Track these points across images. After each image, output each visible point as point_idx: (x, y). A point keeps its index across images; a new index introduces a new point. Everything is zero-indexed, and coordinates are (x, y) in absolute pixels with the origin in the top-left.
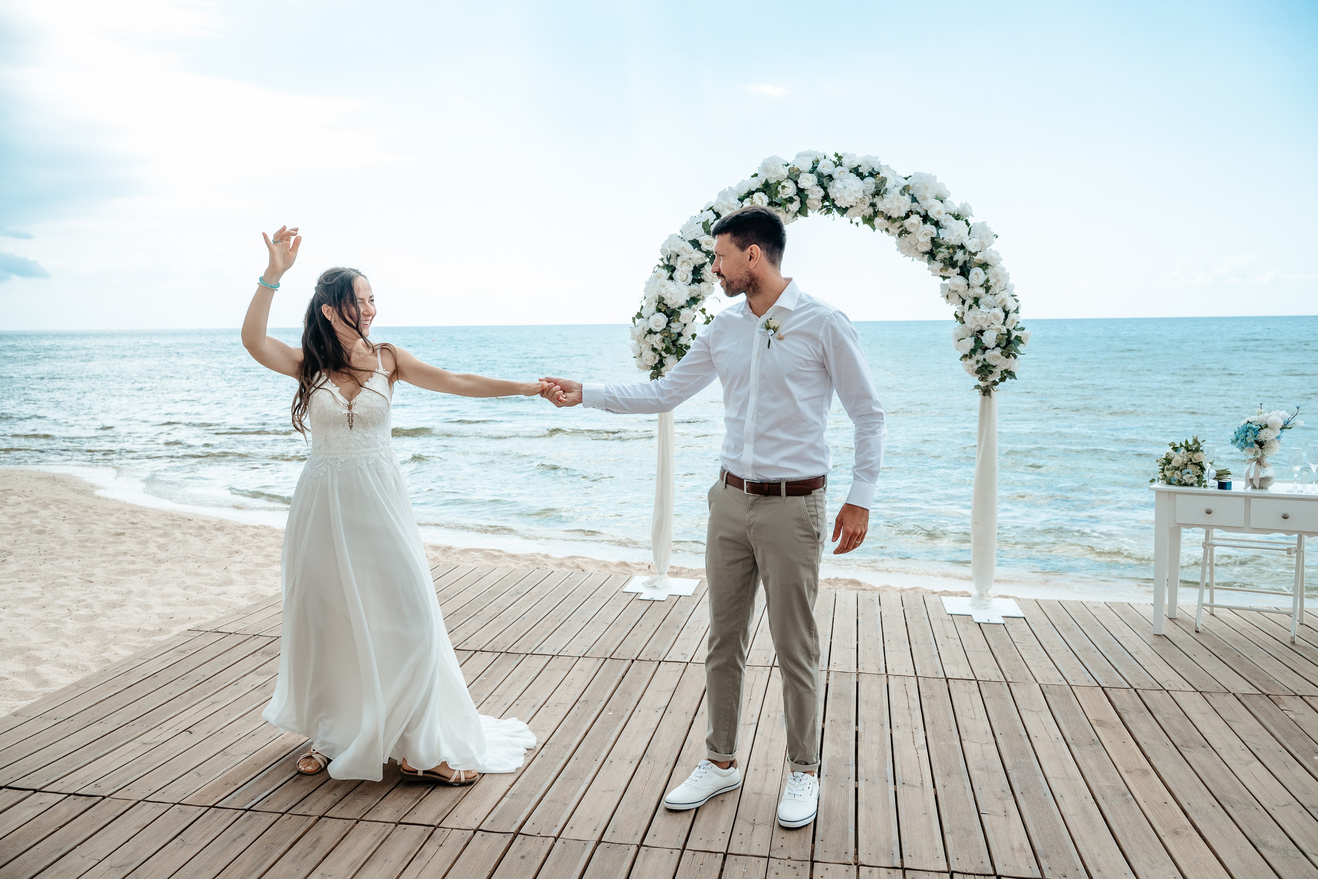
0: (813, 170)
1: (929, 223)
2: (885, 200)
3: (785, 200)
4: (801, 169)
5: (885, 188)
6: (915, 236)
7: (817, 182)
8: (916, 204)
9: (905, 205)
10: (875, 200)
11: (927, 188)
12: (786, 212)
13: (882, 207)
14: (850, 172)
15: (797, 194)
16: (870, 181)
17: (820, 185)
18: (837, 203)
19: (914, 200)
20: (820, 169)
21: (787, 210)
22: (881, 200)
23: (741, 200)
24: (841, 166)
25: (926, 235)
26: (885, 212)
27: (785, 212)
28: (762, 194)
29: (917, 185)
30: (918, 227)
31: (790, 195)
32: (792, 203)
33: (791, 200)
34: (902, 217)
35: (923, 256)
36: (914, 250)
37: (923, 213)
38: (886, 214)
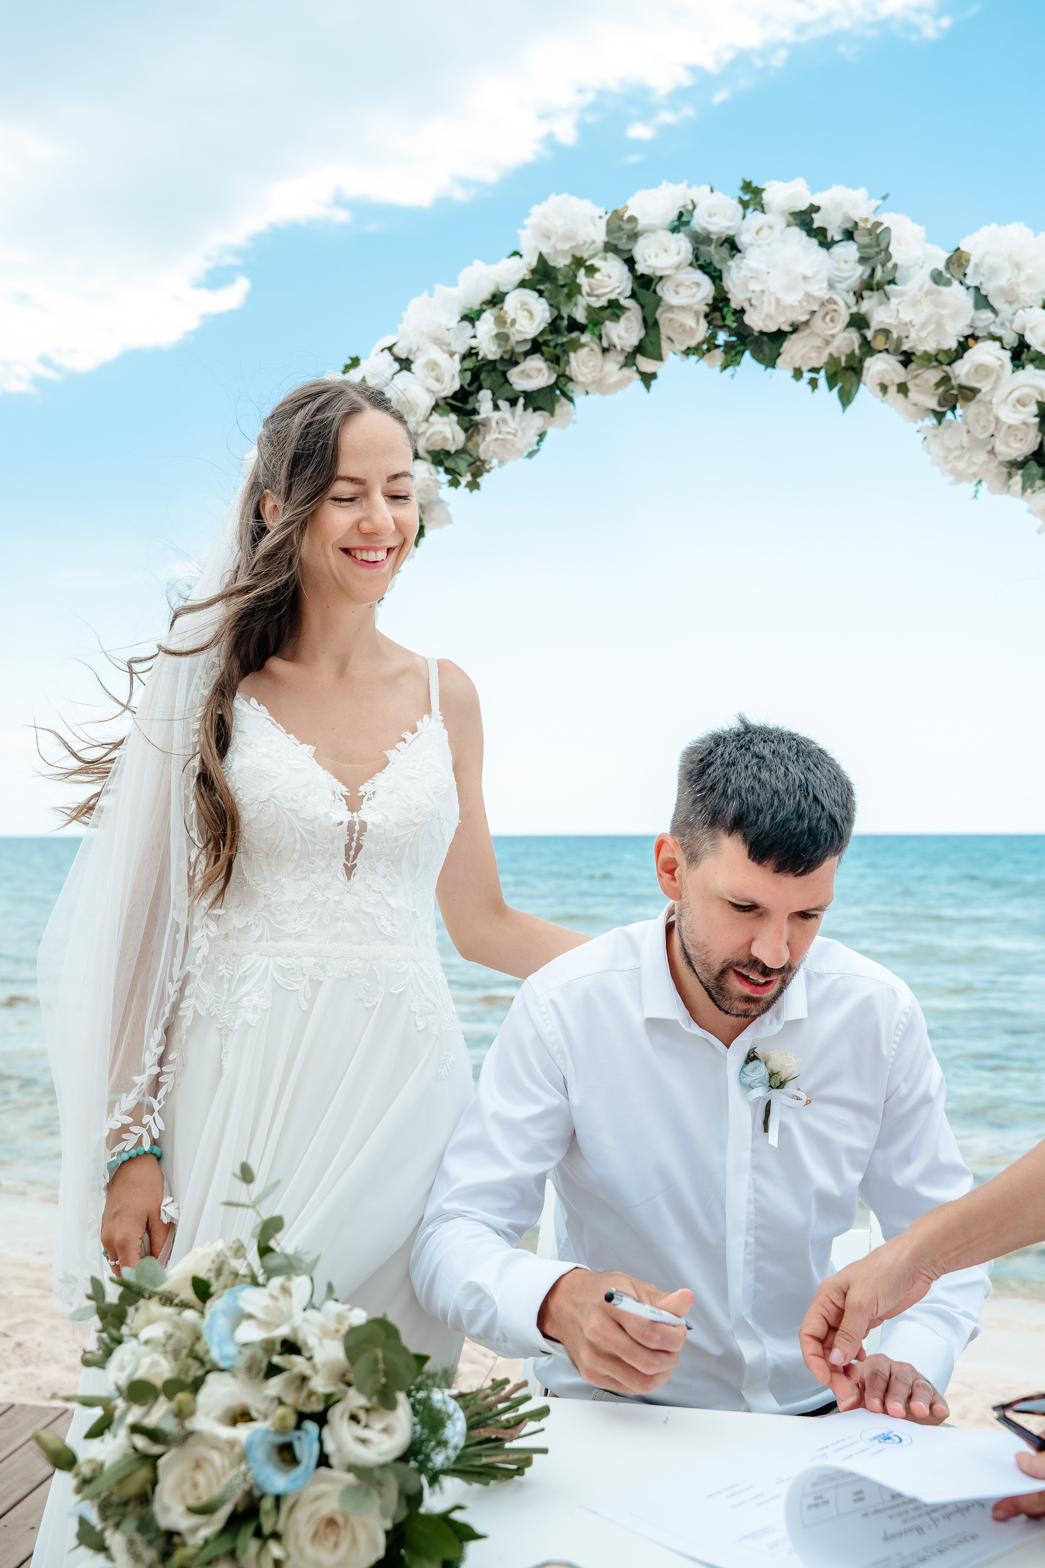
0: (681, 223)
1: (1030, 367)
2: (894, 301)
3: (602, 308)
4: (643, 223)
5: (890, 265)
6: (989, 410)
7: (690, 257)
8: (987, 314)
9: (955, 315)
10: (865, 306)
11: (1018, 267)
12: (605, 350)
13: (887, 321)
14: (789, 225)
15: (633, 295)
16: (849, 251)
17: (702, 268)
18: (755, 321)
19: (982, 301)
20: (700, 221)
21: (605, 344)
22: (881, 303)
23: (470, 318)
24: (763, 212)
25: (1021, 402)
26: (895, 335)
27: (598, 350)
28: (530, 296)
29: (989, 260)
30: (998, 379)
31: (613, 296)
32: (616, 318)
33: (614, 308)
34: (947, 352)
35: (1010, 476)
36: (981, 457)
37: (1011, 340)
38: (899, 341)
